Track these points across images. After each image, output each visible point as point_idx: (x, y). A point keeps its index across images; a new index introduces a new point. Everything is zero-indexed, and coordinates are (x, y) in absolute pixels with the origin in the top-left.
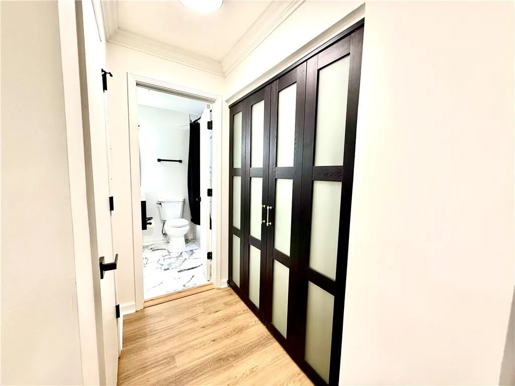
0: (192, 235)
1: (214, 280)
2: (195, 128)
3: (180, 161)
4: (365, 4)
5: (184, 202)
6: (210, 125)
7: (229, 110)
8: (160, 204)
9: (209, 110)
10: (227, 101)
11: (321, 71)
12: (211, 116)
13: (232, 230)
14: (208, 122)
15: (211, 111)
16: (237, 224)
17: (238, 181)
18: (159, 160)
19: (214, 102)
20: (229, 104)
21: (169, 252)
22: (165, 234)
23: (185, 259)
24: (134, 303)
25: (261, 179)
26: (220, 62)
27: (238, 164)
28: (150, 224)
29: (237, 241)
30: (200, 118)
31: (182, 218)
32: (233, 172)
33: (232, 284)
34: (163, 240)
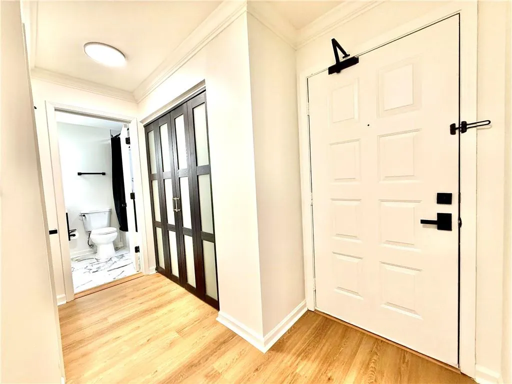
0: (122, 243)
1: (142, 270)
2: (116, 142)
3: (104, 174)
4: (204, 80)
5: (110, 211)
6: (128, 141)
7: (144, 128)
8: (84, 216)
9: (126, 129)
10: (142, 122)
11: (194, 109)
12: (128, 133)
13: (155, 224)
14: (126, 139)
15: (128, 129)
16: (158, 218)
17: (155, 184)
18: (80, 174)
19: (130, 123)
20: (144, 124)
21: (97, 259)
22: (92, 246)
23: (116, 262)
24: (64, 295)
25: (171, 180)
26: (132, 93)
27: (154, 171)
28: (74, 235)
29: (159, 231)
30: (120, 134)
31: (110, 226)
32: (151, 178)
33: (160, 270)
34: (90, 251)
